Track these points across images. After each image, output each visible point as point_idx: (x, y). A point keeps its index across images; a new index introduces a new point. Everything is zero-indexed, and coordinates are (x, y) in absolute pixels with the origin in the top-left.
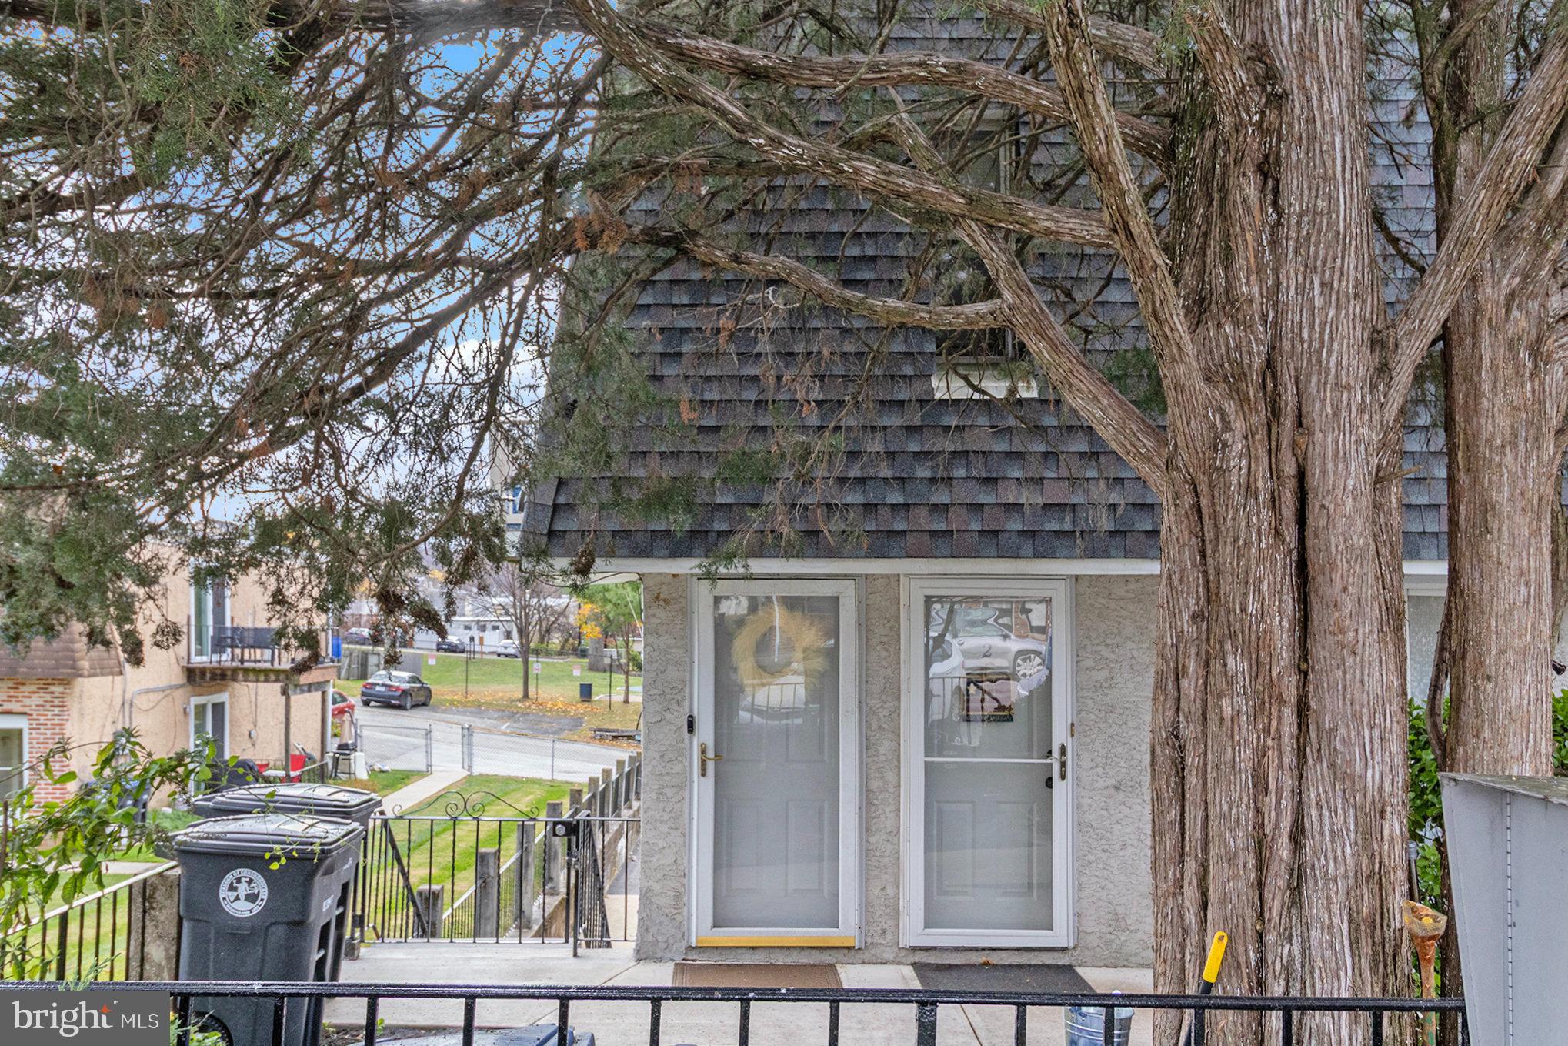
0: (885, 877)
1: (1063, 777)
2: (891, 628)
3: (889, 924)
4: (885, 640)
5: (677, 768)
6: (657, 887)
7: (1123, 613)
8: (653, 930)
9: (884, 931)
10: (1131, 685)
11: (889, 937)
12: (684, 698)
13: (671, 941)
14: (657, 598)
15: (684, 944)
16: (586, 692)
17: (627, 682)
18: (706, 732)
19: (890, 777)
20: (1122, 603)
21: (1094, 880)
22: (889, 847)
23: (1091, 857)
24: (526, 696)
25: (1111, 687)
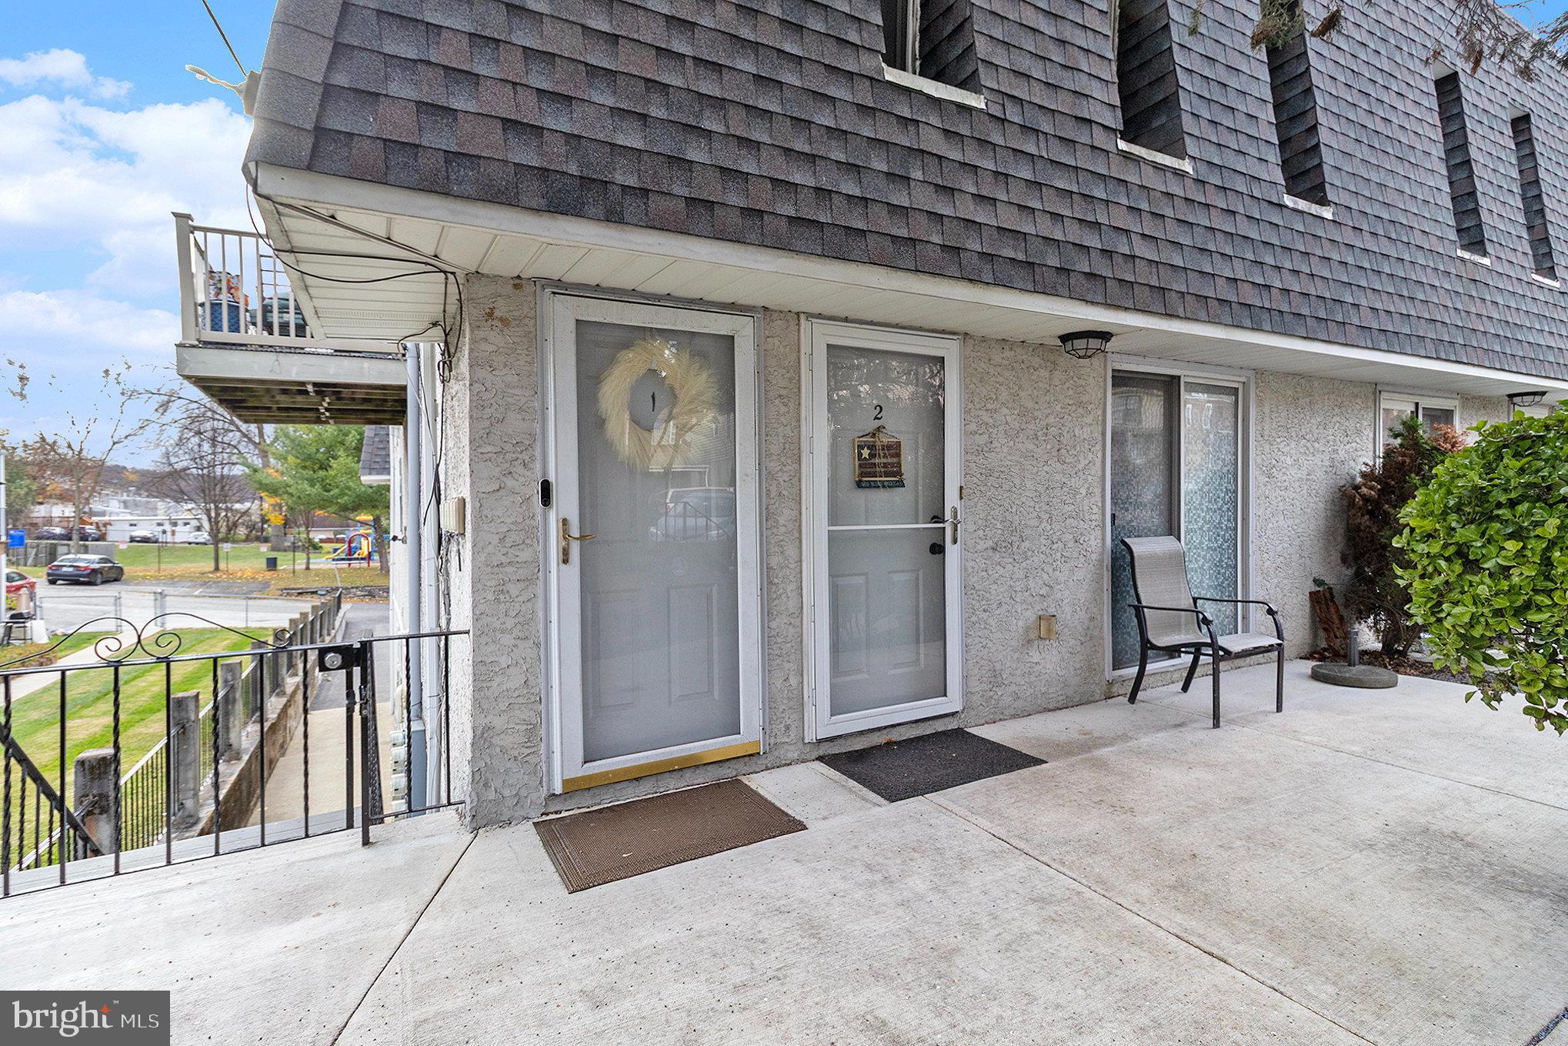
0: (787, 666)
1: (955, 541)
2: (790, 380)
3: (791, 718)
4: (784, 392)
5: (525, 555)
6: (498, 722)
7: (1001, 379)
8: (496, 783)
9: (788, 728)
10: (1005, 449)
11: (793, 733)
12: (532, 458)
13: (523, 793)
14: (490, 315)
15: (544, 792)
16: (272, 563)
17: (308, 559)
18: (567, 501)
19: (791, 551)
20: (999, 369)
21: (978, 640)
22: (791, 630)
23: (974, 619)
24: (217, 569)
25: (990, 451)
